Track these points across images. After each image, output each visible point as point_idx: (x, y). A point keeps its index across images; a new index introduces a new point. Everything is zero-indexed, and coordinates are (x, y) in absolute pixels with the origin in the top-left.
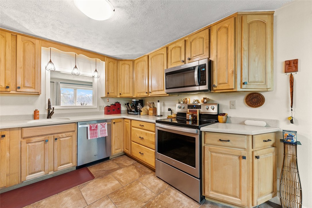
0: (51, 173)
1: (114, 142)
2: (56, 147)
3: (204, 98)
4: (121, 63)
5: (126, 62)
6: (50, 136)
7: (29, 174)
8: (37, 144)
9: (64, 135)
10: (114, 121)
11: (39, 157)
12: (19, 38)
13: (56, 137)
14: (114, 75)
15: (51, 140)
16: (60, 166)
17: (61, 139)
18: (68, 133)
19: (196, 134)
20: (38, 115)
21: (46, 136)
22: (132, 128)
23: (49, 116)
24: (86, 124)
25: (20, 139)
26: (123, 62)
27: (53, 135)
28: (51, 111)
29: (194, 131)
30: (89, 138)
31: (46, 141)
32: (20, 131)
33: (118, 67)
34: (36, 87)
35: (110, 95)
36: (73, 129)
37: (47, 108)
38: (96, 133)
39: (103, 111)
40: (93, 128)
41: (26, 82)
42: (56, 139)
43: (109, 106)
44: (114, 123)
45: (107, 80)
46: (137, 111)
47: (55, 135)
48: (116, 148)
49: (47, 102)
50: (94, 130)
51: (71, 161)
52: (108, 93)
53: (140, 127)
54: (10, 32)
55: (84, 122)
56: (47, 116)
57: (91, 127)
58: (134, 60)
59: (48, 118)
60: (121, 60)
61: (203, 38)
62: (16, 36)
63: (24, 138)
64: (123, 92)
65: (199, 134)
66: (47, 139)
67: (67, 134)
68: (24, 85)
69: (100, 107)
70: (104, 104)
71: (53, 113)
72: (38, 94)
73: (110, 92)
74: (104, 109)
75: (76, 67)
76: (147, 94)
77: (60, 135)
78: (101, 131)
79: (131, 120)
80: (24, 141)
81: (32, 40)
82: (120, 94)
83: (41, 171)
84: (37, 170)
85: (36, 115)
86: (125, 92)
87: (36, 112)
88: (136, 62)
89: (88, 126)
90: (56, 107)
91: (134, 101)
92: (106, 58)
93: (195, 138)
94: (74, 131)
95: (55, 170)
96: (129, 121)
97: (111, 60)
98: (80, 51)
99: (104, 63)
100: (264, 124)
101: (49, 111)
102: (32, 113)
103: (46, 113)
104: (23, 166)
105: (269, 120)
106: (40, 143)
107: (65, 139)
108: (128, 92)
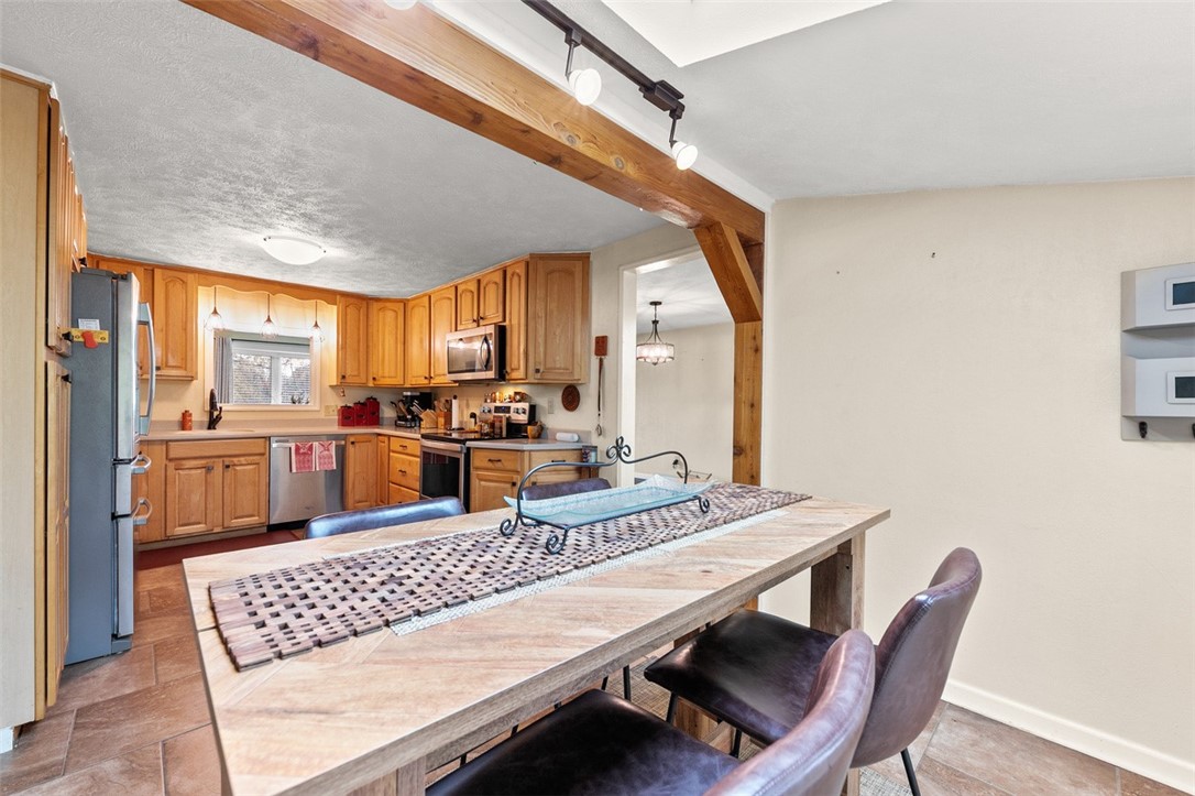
0: (216, 530)
1: (354, 484)
2: (227, 482)
3: (516, 393)
4: (375, 306)
5: (388, 304)
6: (217, 460)
7: (180, 526)
8: (193, 472)
9: (242, 459)
10: (352, 439)
11: (196, 498)
12: (158, 273)
13: (227, 463)
14: (359, 335)
15: (218, 469)
16: (236, 518)
17: (238, 468)
18: (251, 458)
19: (460, 452)
20: (190, 421)
21: (208, 460)
22: (391, 454)
23: (213, 423)
24: (287, 441)
25: (165, 461)
26: (380, 305)
27: (221, 460)
28: (216, 413)
29: (457, 446)
30: (294, 470)
31: (209, 469)
32: (164, 447)
33: (370, 316)
34: (189, 366)
35: (348, 380)
36: (262, 451)
37: (208, 408)
38: (310, 461)
39: (335, 417)
40: (302, 451)
41: (170, 356)
42: (228, 467)
43: (349, 407)
44: (353, 443)
45: (342, 347)
46: (413, 419)
47: (226, 459)
48: (357, 498)
49: (208, 396)
50: (304, 454)
51: (256, 513)
52: (344, 377)
53: (400, 449)
54: (141, 265)
55: (284, 438)
56: (206, 425)
57: (297, 448)
58: (408, 300)
59: (209, 428)
60: (377, 300)
61: (496, 283)
62: (153, 271)
63: (171, 460)
64: (380, 374)
65: (465, 451)
66: (210, 464)
67: (247, 458)
68: (167, 362)
69: (327, 407)
70: (337, 403)
71: (219, 418)
72: (192, 379)
73: (349, 373)
74: (336, 413)
75: (269, 320)
76: (426, 381)
77: (235, 460)
78: (320, 458)
79: (389, 436)
80: (171, 465)
81: (180, 275)
82: (374, 379)
83: (199, 523)
84: (193, 519)
85: (185, 422)
86: (387, 375)
87: (186, 415)
88: (410, 304)
89: (293, 446)
90: (225, 407)
91: (407, 397)
92: (338, 297)
93: (458, 459)
94: (263, 454)
95: (226, 525)
96: (386, 439)
97: (352, 300)
98: (278, 288)
99: (335, 307)
100: (576, 438)
101: (211, 414)
102: (178, 417)
103: (206, 419)
104: (168, 509)
105: (583, 432)
106: (199, 471)
107: (245, 469)
108: (393, 375)
